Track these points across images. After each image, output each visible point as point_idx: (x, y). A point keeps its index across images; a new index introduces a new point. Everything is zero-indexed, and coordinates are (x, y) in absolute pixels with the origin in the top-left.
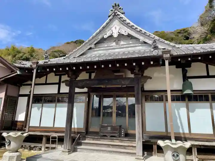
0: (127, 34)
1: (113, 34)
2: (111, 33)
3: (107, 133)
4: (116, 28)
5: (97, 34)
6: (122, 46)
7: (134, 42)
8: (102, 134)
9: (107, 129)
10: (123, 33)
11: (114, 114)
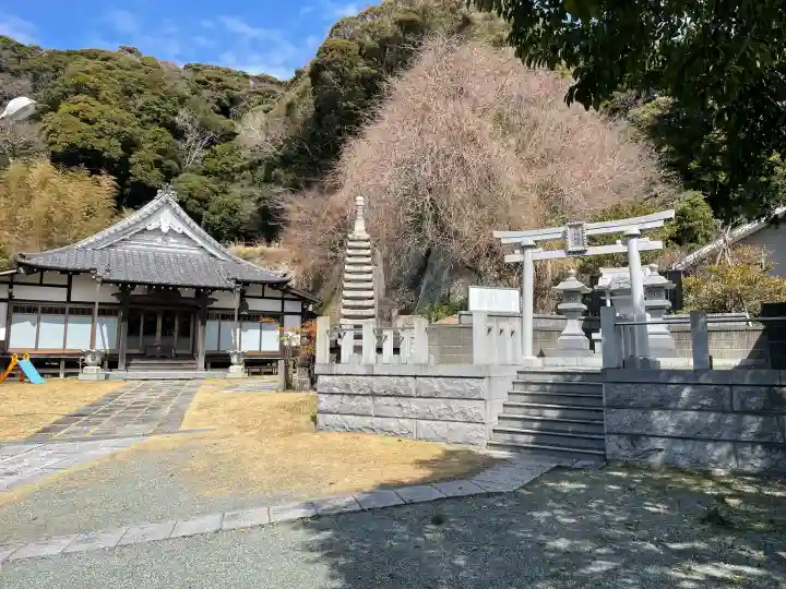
0: (181, 232)
1: (161, 227)
2: (159, 225)
3: (157, 353)
4: (166, 220)
6: (171, 245)
8: (149, 355)
9: (156, 349)
10: (176, 230)
11: (159, 334)
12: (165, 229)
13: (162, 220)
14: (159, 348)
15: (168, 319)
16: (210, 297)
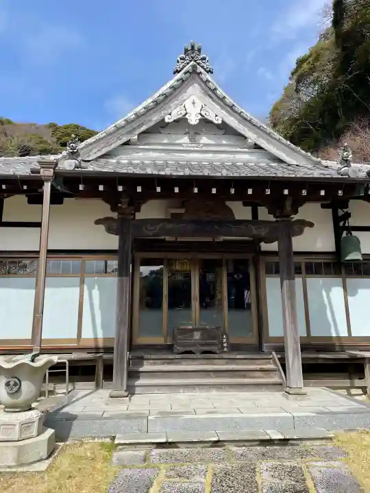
0: (220, 122)
1: (187, 116)
2: (184, 112)
3: (194, 345)
4: (194, 103)
5: (148, 110)
6: (204, 148)
7: (232, 143)
8: (181, 349)
9: (193, 336)
10: (211, 117)
11: (195, 303)
12: (193, 120)
13: (188, 104)
14: (197, 336)
15: (210, 277)
16: (295, 217)
